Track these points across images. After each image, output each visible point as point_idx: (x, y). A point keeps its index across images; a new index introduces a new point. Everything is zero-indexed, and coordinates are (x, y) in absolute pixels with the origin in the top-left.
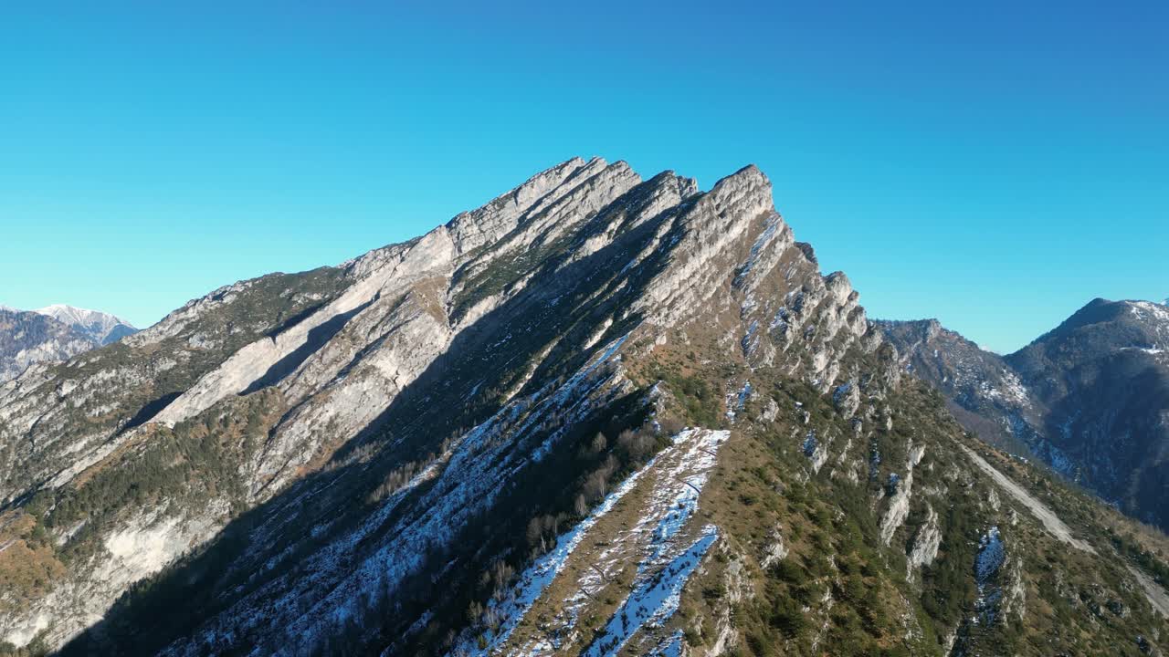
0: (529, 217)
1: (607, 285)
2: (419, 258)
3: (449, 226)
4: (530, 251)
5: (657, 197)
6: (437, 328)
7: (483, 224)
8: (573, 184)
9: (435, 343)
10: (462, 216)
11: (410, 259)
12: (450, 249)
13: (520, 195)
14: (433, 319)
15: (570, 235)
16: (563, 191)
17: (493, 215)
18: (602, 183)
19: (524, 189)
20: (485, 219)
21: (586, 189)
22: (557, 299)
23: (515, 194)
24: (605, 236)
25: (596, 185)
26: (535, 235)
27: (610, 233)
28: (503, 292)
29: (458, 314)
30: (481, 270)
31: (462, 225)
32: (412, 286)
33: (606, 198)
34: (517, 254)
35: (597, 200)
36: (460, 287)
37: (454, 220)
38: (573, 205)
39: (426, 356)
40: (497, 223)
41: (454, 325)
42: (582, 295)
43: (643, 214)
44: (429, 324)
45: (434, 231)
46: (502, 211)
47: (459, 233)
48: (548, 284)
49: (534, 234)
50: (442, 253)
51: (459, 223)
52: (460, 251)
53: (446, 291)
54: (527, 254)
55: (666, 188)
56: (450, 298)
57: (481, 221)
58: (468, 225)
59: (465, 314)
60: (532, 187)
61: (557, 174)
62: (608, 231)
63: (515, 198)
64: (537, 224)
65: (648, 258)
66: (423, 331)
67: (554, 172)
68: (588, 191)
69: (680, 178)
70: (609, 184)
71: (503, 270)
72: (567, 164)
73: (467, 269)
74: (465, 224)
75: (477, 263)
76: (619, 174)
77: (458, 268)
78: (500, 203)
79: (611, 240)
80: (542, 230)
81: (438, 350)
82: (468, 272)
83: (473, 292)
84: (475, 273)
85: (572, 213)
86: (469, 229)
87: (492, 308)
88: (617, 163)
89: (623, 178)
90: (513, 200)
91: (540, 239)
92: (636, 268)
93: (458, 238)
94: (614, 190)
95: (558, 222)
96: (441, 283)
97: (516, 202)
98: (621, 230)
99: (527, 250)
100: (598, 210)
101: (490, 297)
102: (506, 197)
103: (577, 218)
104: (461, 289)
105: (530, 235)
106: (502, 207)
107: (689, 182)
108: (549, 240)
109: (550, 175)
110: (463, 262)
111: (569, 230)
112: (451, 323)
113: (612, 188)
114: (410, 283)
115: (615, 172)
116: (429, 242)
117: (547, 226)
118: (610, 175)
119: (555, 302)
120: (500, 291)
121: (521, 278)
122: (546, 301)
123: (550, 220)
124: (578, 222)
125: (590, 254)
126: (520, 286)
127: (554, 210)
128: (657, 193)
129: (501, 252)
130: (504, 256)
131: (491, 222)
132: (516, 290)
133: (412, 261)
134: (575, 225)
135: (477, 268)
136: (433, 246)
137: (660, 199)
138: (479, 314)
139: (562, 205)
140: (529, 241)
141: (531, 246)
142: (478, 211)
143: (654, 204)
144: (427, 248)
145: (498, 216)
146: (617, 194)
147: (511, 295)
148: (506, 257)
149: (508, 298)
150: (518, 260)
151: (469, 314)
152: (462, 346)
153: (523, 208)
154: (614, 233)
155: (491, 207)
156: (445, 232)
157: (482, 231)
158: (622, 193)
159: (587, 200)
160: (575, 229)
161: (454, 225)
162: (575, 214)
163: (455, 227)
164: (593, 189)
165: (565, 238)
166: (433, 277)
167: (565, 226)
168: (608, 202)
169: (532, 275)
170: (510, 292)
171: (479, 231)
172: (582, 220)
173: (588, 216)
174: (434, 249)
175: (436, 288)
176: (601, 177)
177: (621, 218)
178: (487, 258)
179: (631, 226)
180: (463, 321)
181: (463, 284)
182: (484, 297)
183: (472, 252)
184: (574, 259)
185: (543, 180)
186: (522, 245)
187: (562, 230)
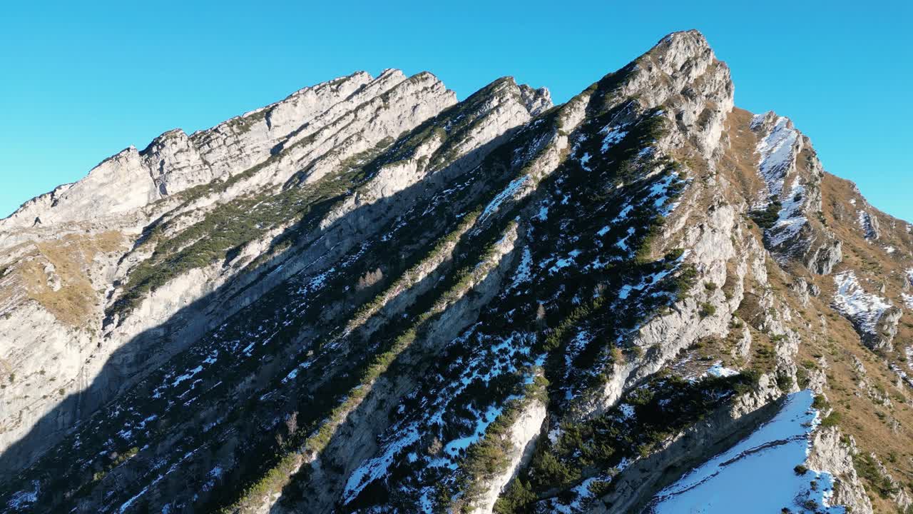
0: (286, 146)
1: (451, 245)
2: (85, 202)
3: (147, 152)
4: (283, 193)
5: (497, 108)
6: (60, 337)
7: (209, 152)
8: (357, 101)
9: (51, 371)
10: (171, 135)
11: (67, 202)
12: (147, 189)
13: (274, 113)
14: (50, 317)
15: (351, 170)
16: (341, 109)
17: (229, 141)
18: (401, 98)
19: (281, 106)
20: (214, 144)
21: (376, 105)
22: (323, 277)
23: (267, 114)
24: (412, 166)
25: (391, 101)
26: (294, 170)
27: (420, 161)
28: (222, 261)
29: (124, 305)
30: (191, 221)
31: (168, 152)
32: (32, 247)
33: (407, 121)
34: (261, 197)
35: (394, 123)
36: (145, 251)
37: (157, 143)
38: (356, 127)
39: (23, 403)
40: (234, 151)
41: (110, 328)
42: (379, 274)
43: (474, 132)
44: (39, 330)
45: (117, 157)
46: (244, 135)
47: (163, 163)
48: (308, 246)
49: (292, 167)
50: (131, 195)
51: (163, 146)
52: (164, 191)
53: (115, 260)
54: (277, 198)
55: (509, 96)
56: (122, 272)
57: (206, 148)
58: (181, 151)
59: (138, 305)
60: (295, 105)
61: (333, 91)
62: (417, 157)
63: (267, 119)
64: (298, 153)
65: (554, 176)
66: (20, 345)
67: (328, 88)
68: (379, 108)
69: (523, 88)
70: (411, 101)
71: (232, 223)
72: (348, 78)
73: (166, 220)
74: (175, 149)
75: (186, 209)
76: (426, 89)
77: (153, 219)
78: (242, 125)
79: (422, 174)
80: (306, 163)
81: (59, 383)
82: (164, 226)
83: (168, 261)
84: (179, 228)
85: (354, 138)
86: (182, 157)
87: (197, 292)
88: (422, 74)
89: (431, 95)
90: (264, 121)
91: (302, 175)
92: (527, 200)
93: (161, 170)
94: (418, 110)
95: (331, 152)
96: (108, 243)
97: (269, 124)
98: (439, 157)
99: (278, 192)
100: (396, 136)
101: (195, 272)
102: (254, 117)
103: (361, 147)
104: (149, 255)
105: (285, 170)
106: (246, 129)
107: (539, 93)
108: (315, 177)
109: (322, 91)
110: (165, 210)
111: (350, 162)
112: (107, 321)
113: (415, 108)
114: (31, 242)
115: (420, 86)
116: (106, 175)
117: (314, 156)
118: (412, 89)
119: (318, 281)
120: (215, 259)
121: (259, 235)
122: (300, 279)
123: (318, 148)
124: (365, 153)
125: (388, 194)
126: (254, 250)
127: (327, 133)
128: (495, 102)
129: (232, 193)
130: (237, 201)
131: (224, 149)
132: (249, 257)
133: (70, 206)
134: (360, 156)
135: (183, 218)
136: (112, 182)
137: (501, 110)
138: (169, 305)
139: (339, 126)
140: (283, 177)
141: (286, 185)
142: (203, 133)
143: (493, 117)
144: (102, 185)
145: (237, 142)
146: (423, 116)
147: (236, 266)
148: (241, 202)
149: (230, 273)
150: (261, 207)
151: (146, 304)
152: (125, 371)
153: (279, 134)
154: (427, 161)
155: (226, 129)
156: (136, 160)
157: (206, 163)
158: (430, 116)
159: (378, 121)
160: (360, 162)
161: (155, 149)
162: (360, 139)
163: (157, 153)
164: (387, 107)
165: (342, 175)
166: (92, 233)
167: (343, 157)
168: (410, 127)
169: (279, 231)
170: (235, 261)
171: (201, 162)
172: (369, 150)
173: (380, 145)
174: (114, 186)
175: (94, 251)
176: (399, 91)
177: (438, 139)
178: (207, 203)
179: (455, 152)
180: (130, 319)
181: (153, 246)
182: (181, 271)
183: (181, 195)
184: (357, 202)
185: (311, 96)
186: (270, 184)
187: (337, 162)
